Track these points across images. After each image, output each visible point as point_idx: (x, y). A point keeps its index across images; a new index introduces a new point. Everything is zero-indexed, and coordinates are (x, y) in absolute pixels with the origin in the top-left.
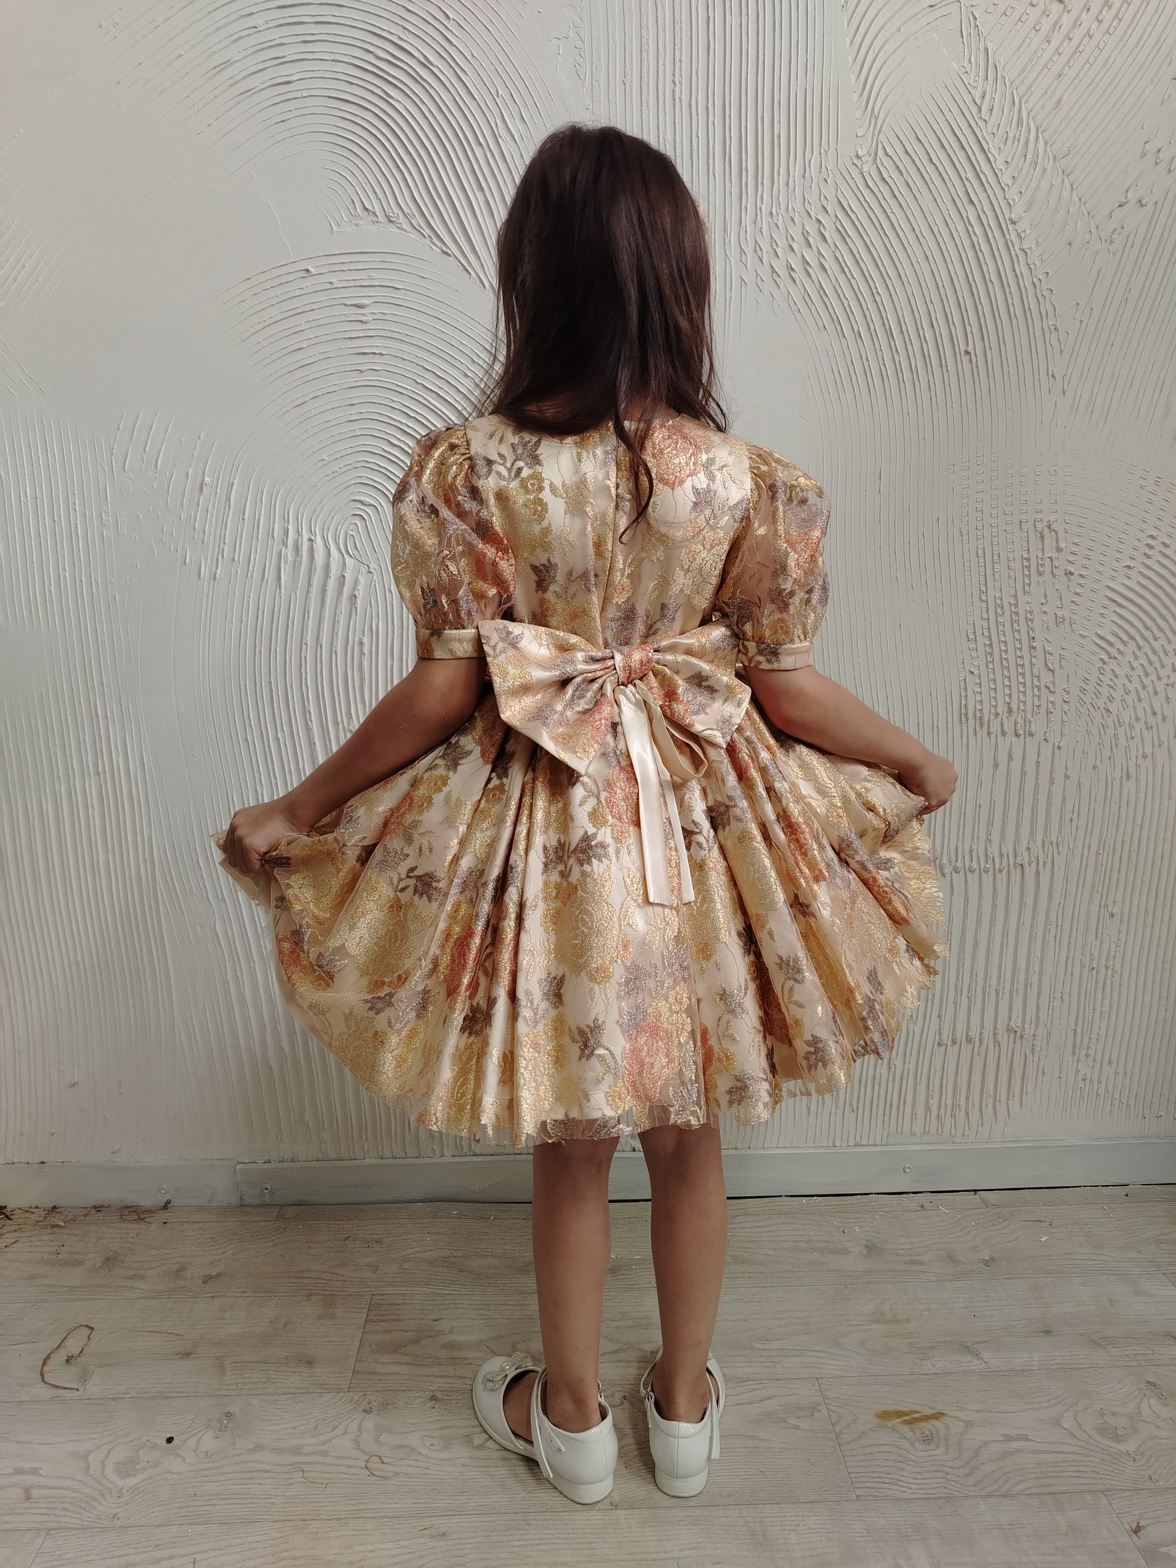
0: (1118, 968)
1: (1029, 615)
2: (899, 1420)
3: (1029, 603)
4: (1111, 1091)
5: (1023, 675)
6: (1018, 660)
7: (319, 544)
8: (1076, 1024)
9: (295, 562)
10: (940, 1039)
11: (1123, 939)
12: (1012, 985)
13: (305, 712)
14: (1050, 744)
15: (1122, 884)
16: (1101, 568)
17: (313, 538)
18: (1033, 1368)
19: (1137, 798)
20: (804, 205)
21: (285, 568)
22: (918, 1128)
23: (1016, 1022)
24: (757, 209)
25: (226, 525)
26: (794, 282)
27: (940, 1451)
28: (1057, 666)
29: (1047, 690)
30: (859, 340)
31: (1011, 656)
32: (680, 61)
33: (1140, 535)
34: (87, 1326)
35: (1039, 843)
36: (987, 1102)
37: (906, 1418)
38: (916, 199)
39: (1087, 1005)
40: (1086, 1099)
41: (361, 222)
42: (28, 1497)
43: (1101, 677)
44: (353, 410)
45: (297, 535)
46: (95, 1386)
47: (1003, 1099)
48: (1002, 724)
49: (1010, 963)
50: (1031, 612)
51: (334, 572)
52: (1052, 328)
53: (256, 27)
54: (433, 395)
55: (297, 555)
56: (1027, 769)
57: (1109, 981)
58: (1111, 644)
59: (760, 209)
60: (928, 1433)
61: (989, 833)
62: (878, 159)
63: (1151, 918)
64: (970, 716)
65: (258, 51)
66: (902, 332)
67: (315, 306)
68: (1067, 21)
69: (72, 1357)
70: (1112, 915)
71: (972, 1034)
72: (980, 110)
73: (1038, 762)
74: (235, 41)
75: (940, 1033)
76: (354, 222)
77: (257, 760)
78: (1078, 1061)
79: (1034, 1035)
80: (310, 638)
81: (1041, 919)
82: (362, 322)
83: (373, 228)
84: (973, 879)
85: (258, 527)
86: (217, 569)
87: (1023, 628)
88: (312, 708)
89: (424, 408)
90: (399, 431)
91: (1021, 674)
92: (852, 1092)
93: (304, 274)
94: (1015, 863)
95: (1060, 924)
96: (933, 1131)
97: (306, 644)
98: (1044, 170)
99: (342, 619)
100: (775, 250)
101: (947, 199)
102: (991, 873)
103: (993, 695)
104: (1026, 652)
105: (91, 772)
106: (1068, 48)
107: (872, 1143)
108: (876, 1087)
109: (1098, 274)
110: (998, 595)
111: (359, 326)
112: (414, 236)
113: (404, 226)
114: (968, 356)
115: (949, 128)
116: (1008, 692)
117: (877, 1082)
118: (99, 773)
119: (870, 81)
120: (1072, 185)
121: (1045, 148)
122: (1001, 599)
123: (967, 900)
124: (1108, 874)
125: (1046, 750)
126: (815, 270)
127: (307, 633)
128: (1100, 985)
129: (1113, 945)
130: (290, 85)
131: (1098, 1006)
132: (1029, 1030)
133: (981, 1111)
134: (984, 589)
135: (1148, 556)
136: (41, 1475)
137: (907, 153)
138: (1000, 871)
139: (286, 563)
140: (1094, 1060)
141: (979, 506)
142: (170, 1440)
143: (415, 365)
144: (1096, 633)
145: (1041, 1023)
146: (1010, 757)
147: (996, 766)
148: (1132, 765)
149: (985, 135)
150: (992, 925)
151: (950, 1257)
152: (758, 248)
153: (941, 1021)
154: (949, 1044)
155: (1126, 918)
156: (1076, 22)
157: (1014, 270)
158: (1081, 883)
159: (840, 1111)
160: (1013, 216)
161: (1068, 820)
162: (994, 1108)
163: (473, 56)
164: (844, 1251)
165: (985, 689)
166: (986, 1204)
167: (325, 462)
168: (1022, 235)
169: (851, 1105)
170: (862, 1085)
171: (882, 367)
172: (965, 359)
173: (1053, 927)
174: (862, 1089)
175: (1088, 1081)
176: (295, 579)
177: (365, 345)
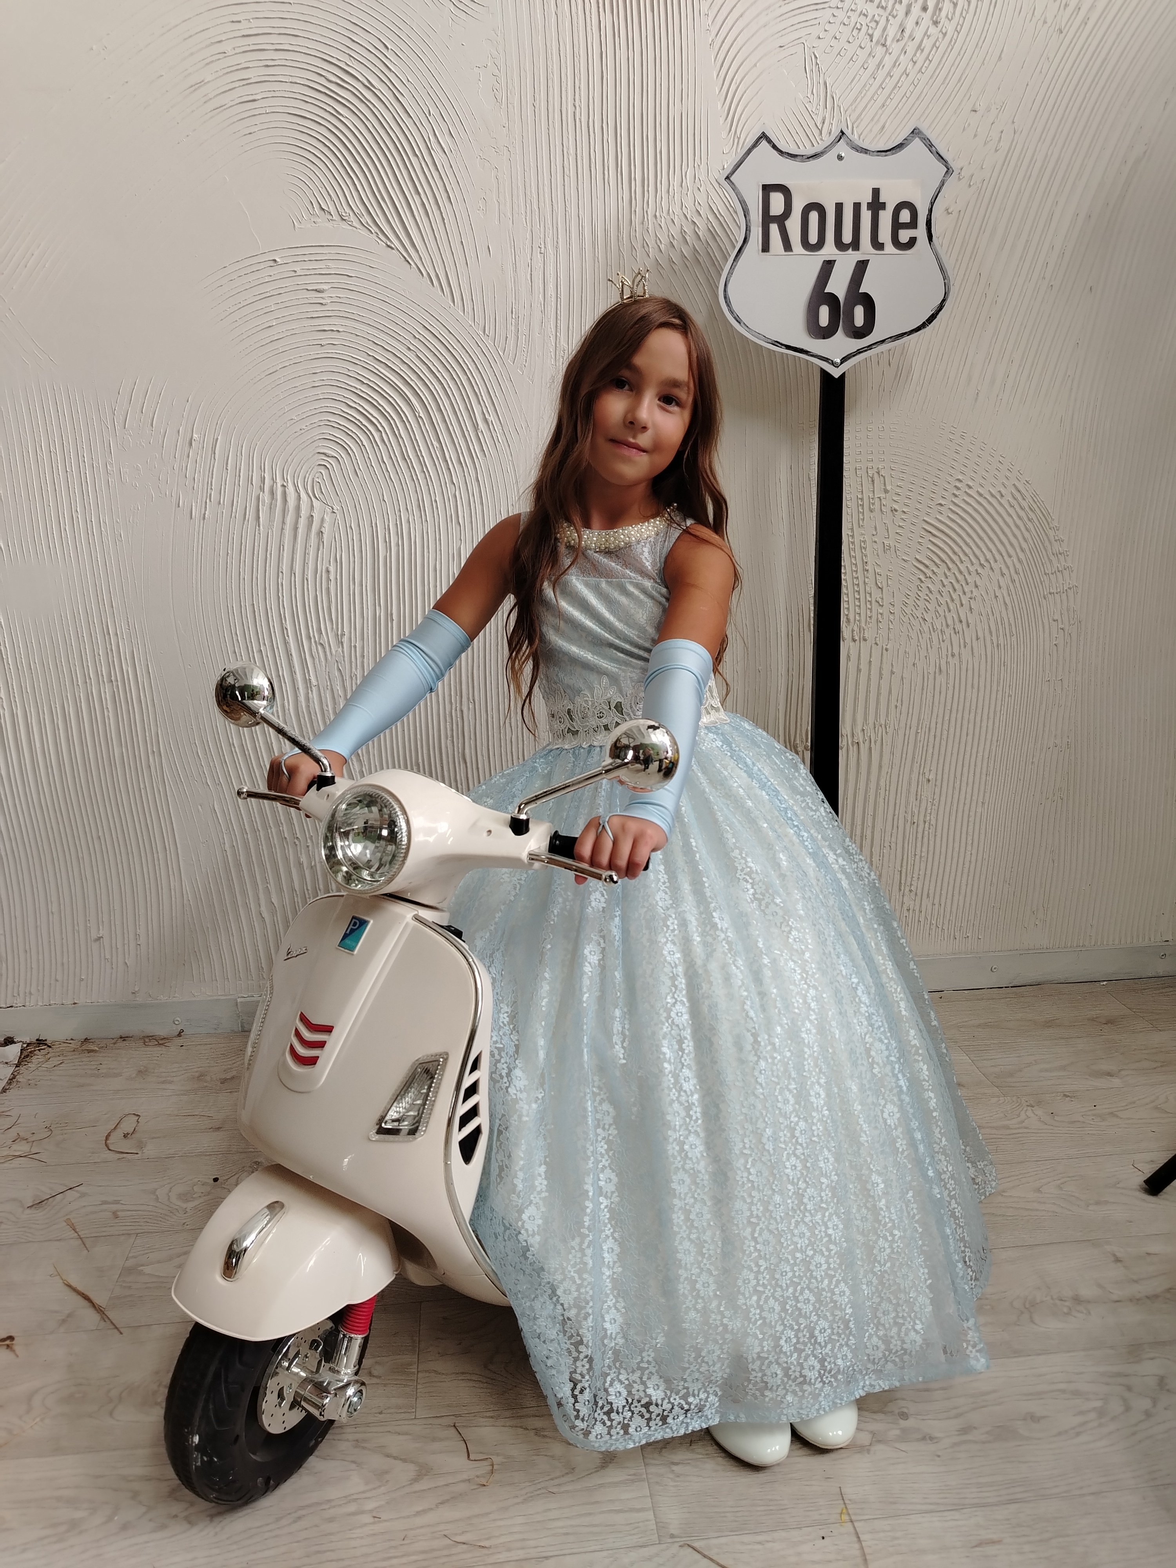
0: (933, 822)
1: (863, 544)
3: (863, 534)
4: (929, 918)
5: (859, 592)
6: (855, 580)
7: (291, 489)
8: (902, 866)
9: (271, 504)
11: (937, 800)
13: (283, 629)
14: (880, 647)
15: (936, 756)
16: (919, 506)
17: (285, 484)
19: (947, 688)
20: (682, 209)
21: (263, 510)
24: (644, 213)
25: (212, 475)
28: (885, 584)
29: (877, 604)
31: (849, 577)
32: (579, 87)
33: (950, 479)
34: (134, 1114)
35: (871, 725)
39: (909, 852)
41: (319, 220)
42: (116, 1217)
43: (919, 593)
44: (316, 378)
45: (272, 482)
46: (150, 1151)
50: (864, 542)
51: (304, 512)
53: (225, 52)
54: (382, 365)
55: (273, 498)
56: (861, 667)
58: (927, 567)
59: (647, 212)
63: (958, 783)
65: (227, 73)
67: (283, 291)
68: (888, 61)
69: (128, 1134)
70: (929, 781)
72: (821, 134)
73: (870, 662)
74: (208, 64)
76: (312, 220)
78: (903, 896)
80: (285, 567)
81: (873, 785)
82: (322, 304)
83: (329, 225)
85: (240, 476)
86: (206, 511)
87: (858, 554)
88: (288, 625)
89: (375, 376)
90: (355, 395)
91: (857, 591)
93: (272, 264)
94: (854, 741)
95: (888, 789)
97: (282, 572)
99: (312, 552)
100: (658, 247)
104: (860, 574)
105: (106, 683)
106: (890, 84)
111: (319, 307)
112: (364, 232)
113: (355, 224)
116: (847, 606)
118: (112, 682)
119: (733, 107)
124: (925, 748)
125: (876, 652)
127: (282, 565)
128: (920, 836)
129: (929, 804)
130: (254, 103)
131: (918, 852)
135: (955, 496)
136: (122, 1204)
139: (263, 505)
140: (916, 894)
142: (216, 1179)
143: (366, 340)
144: (916, 559)
146: (849, 657)
148: (943, 662)
152: (645, 245)
155: (939, 783)
156: (895, 62)
158: (904, 756)
161: (893, 708)
163: (408, 80)
167: (294, 421)
173: (882, 791)
175: (911, 911)
176: (271, 520)
177: (324, 323)
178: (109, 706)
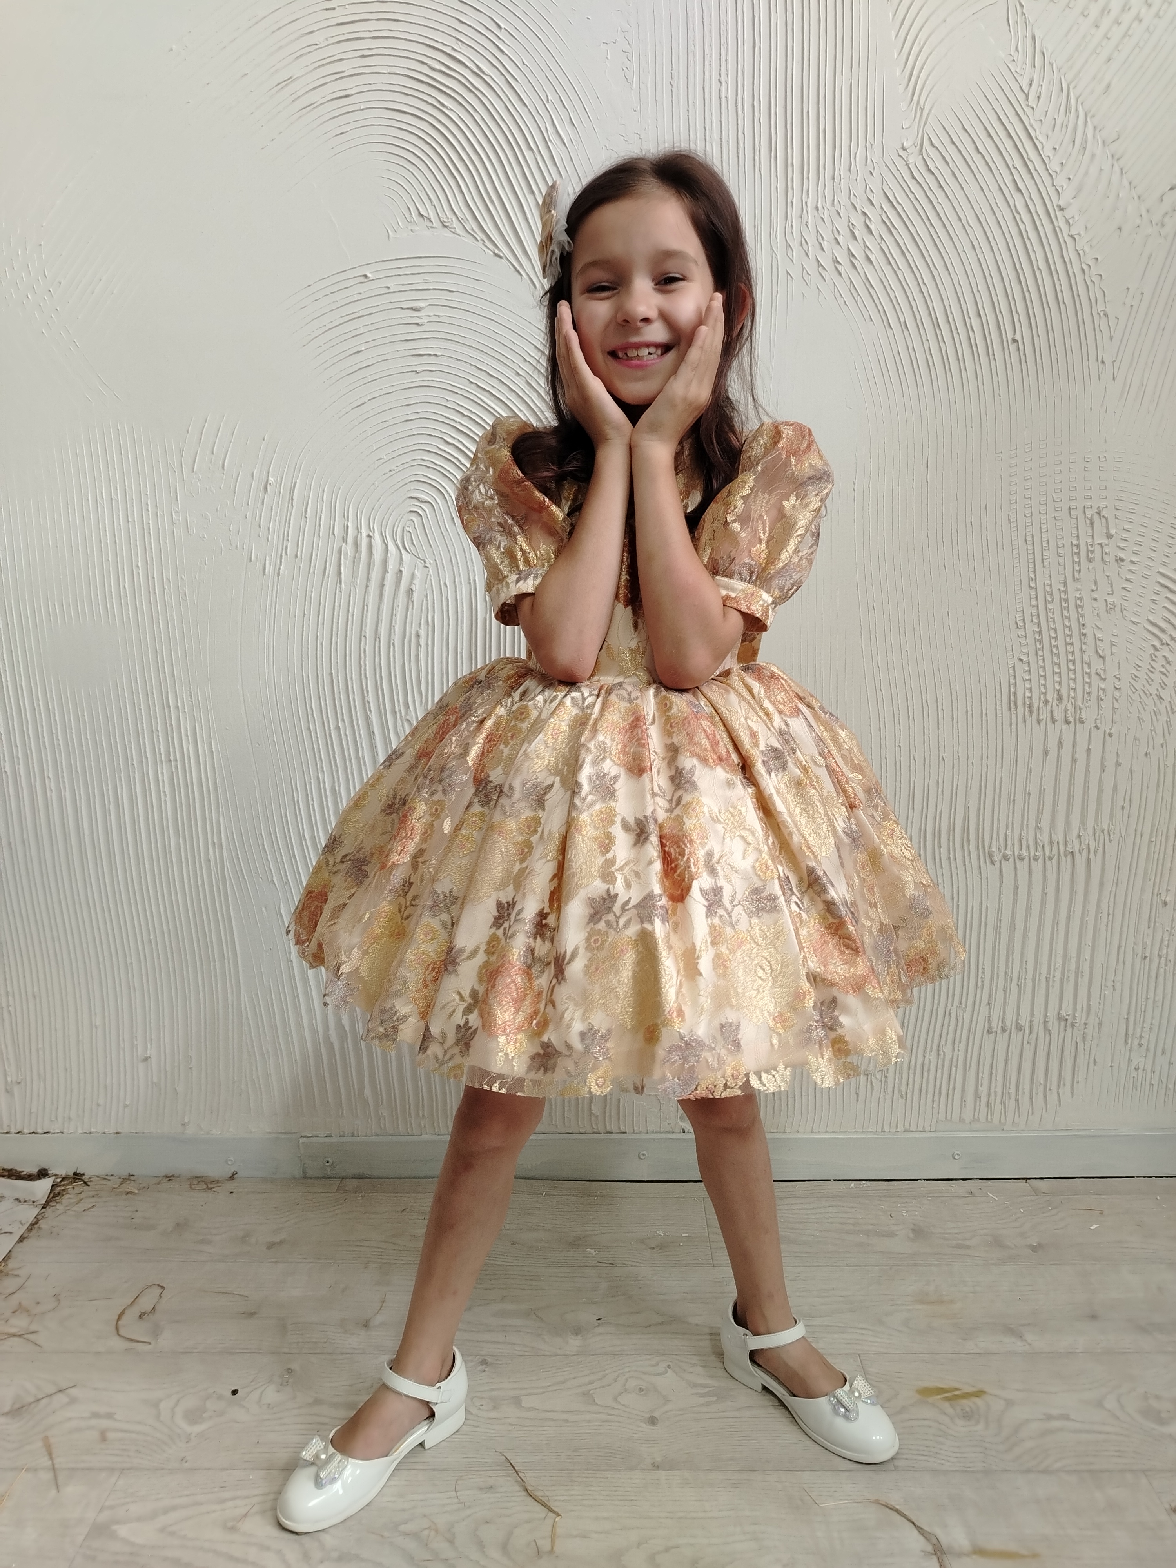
0: (1171, 957)
1: (1078, 602)
2: (939, 1397)
3: (1078, 590)
4: (1164, 1080)
5: (1074, 662)
6: (1068, 647)
7: (377, 540)
8: (1128, 1013)
9: (355, 557)
10: (990, 1027)
12: (1063, 973)
13: (365, 702)
14: (1101, 731)
16: (1153, 554)
17: (371, 534)
18: (1077, 1351)
20: (849, 198)
21: (345, 564)
22: (968, 1115)
23: (1067, 1010)
24: (803, 204)
25: (289, 523)
26: (840, 274)
27: (980, 1427)
28: (1108, 652)
29: (1098, 677)
30: (905, 330)
31: (1061, 643)
32: (726, 60)
34: (158, 1285)
35: (1090, 831)
36: (1037, 1090)
37: (946, 1395)
38: (962, 188)
39: (1140, 994)
40: (1139, 1089)
41: (417, 228)
42: (103, 1438)
43: (1153, 663)
44: (409, 410)
45: (356, 531)
46: (166, 1340)
47: (1054, 1087)
48: (1052, 712)
49: (1060, 951)
50: (1081, 599)
51: (392, 566)
52: (1102, 314)
53: (316, 44)
54: (486, 393)
55: (357, 551)
56: (1077, 756)
57: (1162, 970)
58: (1163, 631)
59: (806, 203)
60: (968, 1409)
61: (1039, 821)
62: (924, 150)
64: (1020, 702)
65: (319, 67)
66: (949, 322)
67: (372, 310)
69: (144, 1313)
70: (1165, 904)
71: (1022, 1022)
72: (1027, 98)
73: (1089, 750)
74: (297, 58)
75: (989, 1020)
76: (410, 228)
77: (319, 748)
78: (1130, 1050)
79: (1086, 1024)
80: (369, 631)
81: (1092, 908)
82: (417, 324)
83: (428, 233)
84: (1023, 867)
85: (320, 525)
86: (281, 565)
87: (1073, 615)
88: (371, 698)
89: (478, 406)
90: (453, 430)
91: (1071, 661)
92: (901, 1079)
93: (362, 279)
94: (1066, 851)
95: (1111, 912)
96: (982, 1118)
97: (365, 637)
98: (1093, 156)
99: (400, 612)
100: (820, 244)
101: (994, 187)
102: (1041, 861)
103: (1042, 682)
104: (1076, 639)
105: (163, 759)
106: (1117, 33)
107: (921, 1129)
108: (925, 1074)
109: (1149, 258)
110: (1047, 582)
111: (415, 329)
112: (468, 240)
113: (458, 231)
114: (1016, 344)
115: (995, 116)
116: (1058, 679)
117: (926, 1068)
118: (170, 761)
119: (915, 72)
120: (1122, 169)
121: (1094, 134)
122: (1051, 585)
123: (1016, 888)
124: (1161, 861)
125: (1097, 737)
126: (861, 262)
127: (366, 626)
128: (1153, 974)
129: (1166, 935)
130: (348, 98)
131: (1151, 995)
132: (1080, 1018)
133: (1031, 1099)
134: (1032, 576)
136: (115, 1420)
137: (953, 143)
138: (1051, 859)
139: (346, 559)
140: (1148, 1050)
141: (1028, 493)
142: (235, 1392)
143: (468, 366)
144: (1148, 620)
145: (1093, 1012)
146: (1060, 744)
147: (1046, 753)
149: (1032, 121)
150: (1042, 913)
151: (997, 1242)
152: (804, 242)
153: (990, 1009)
154: (999, 1031)
156: (1125, 7)
157: (1062, 256)
158: (1133, 871)
159: (889, 1097)
160: (1062, 203)
161: (1119, 808)
162: (1045, 1096)
163: (524, 63)
164: (891, 1235)
165: (1034, 676)
166: (1036, 1192)
167: (382, 461)
168: (1071, 221)
169: (900, 1090)
170: (911, 1071)
171: (929, 357)
172: (1013, 347)
173: (1104, 916)
174: (911, 1076)
175: (1140, 1071)
176: (354, 576)
177: (421, 347)
178: (167, 789)
